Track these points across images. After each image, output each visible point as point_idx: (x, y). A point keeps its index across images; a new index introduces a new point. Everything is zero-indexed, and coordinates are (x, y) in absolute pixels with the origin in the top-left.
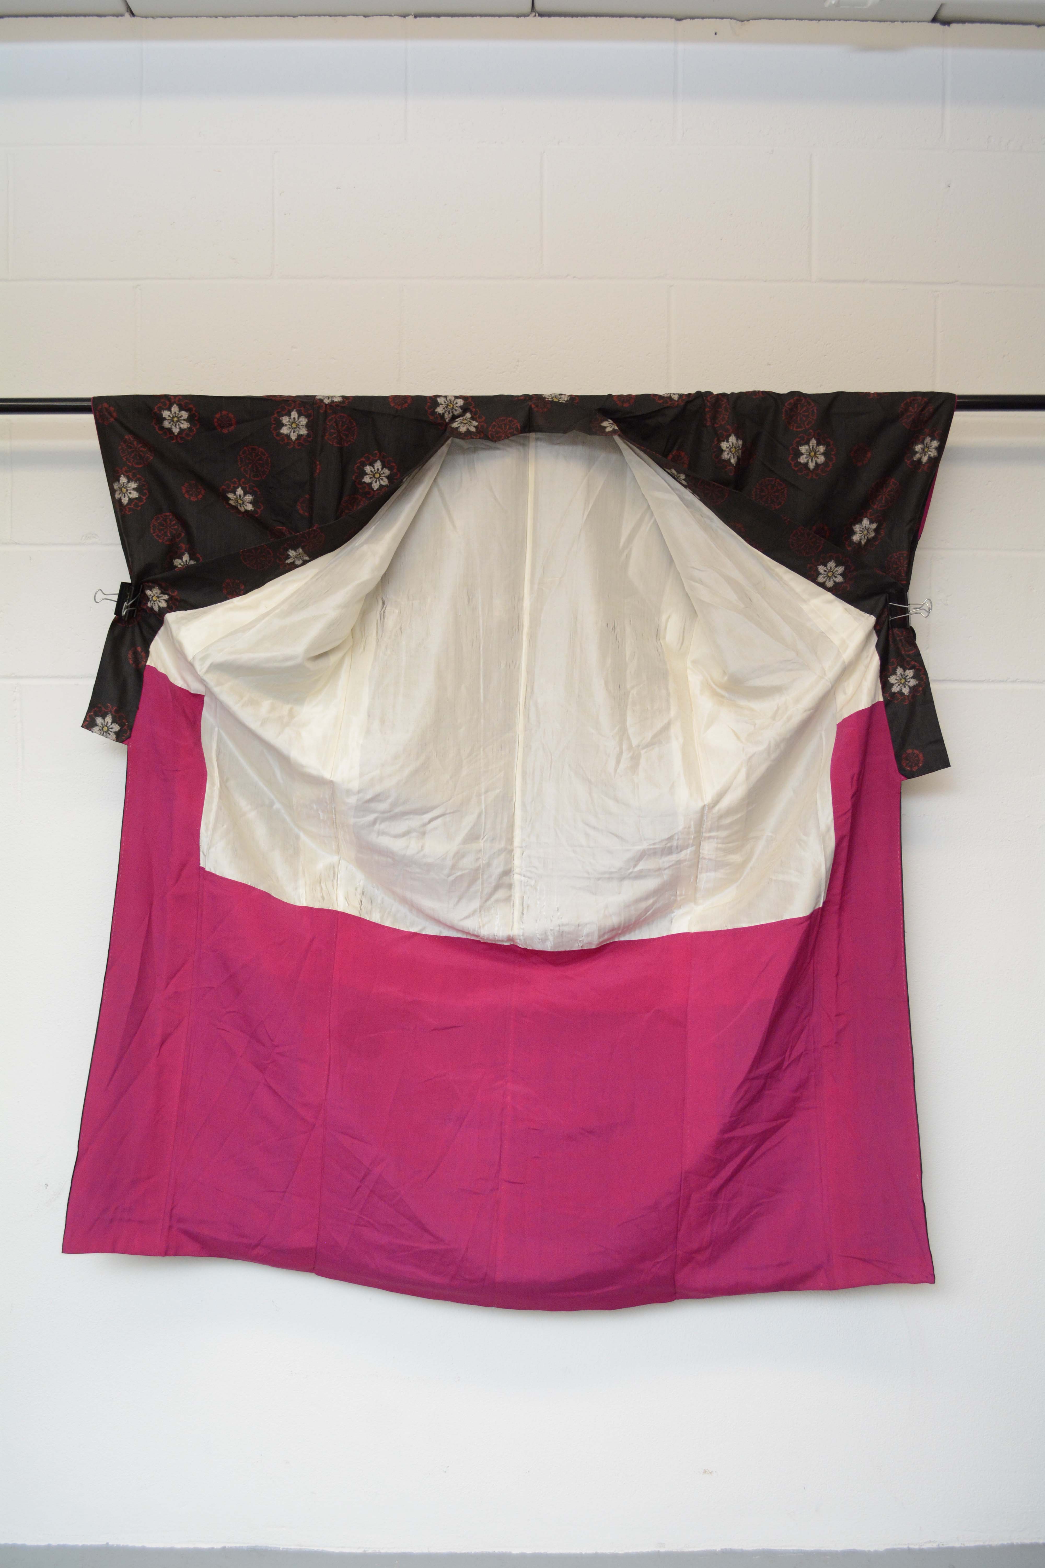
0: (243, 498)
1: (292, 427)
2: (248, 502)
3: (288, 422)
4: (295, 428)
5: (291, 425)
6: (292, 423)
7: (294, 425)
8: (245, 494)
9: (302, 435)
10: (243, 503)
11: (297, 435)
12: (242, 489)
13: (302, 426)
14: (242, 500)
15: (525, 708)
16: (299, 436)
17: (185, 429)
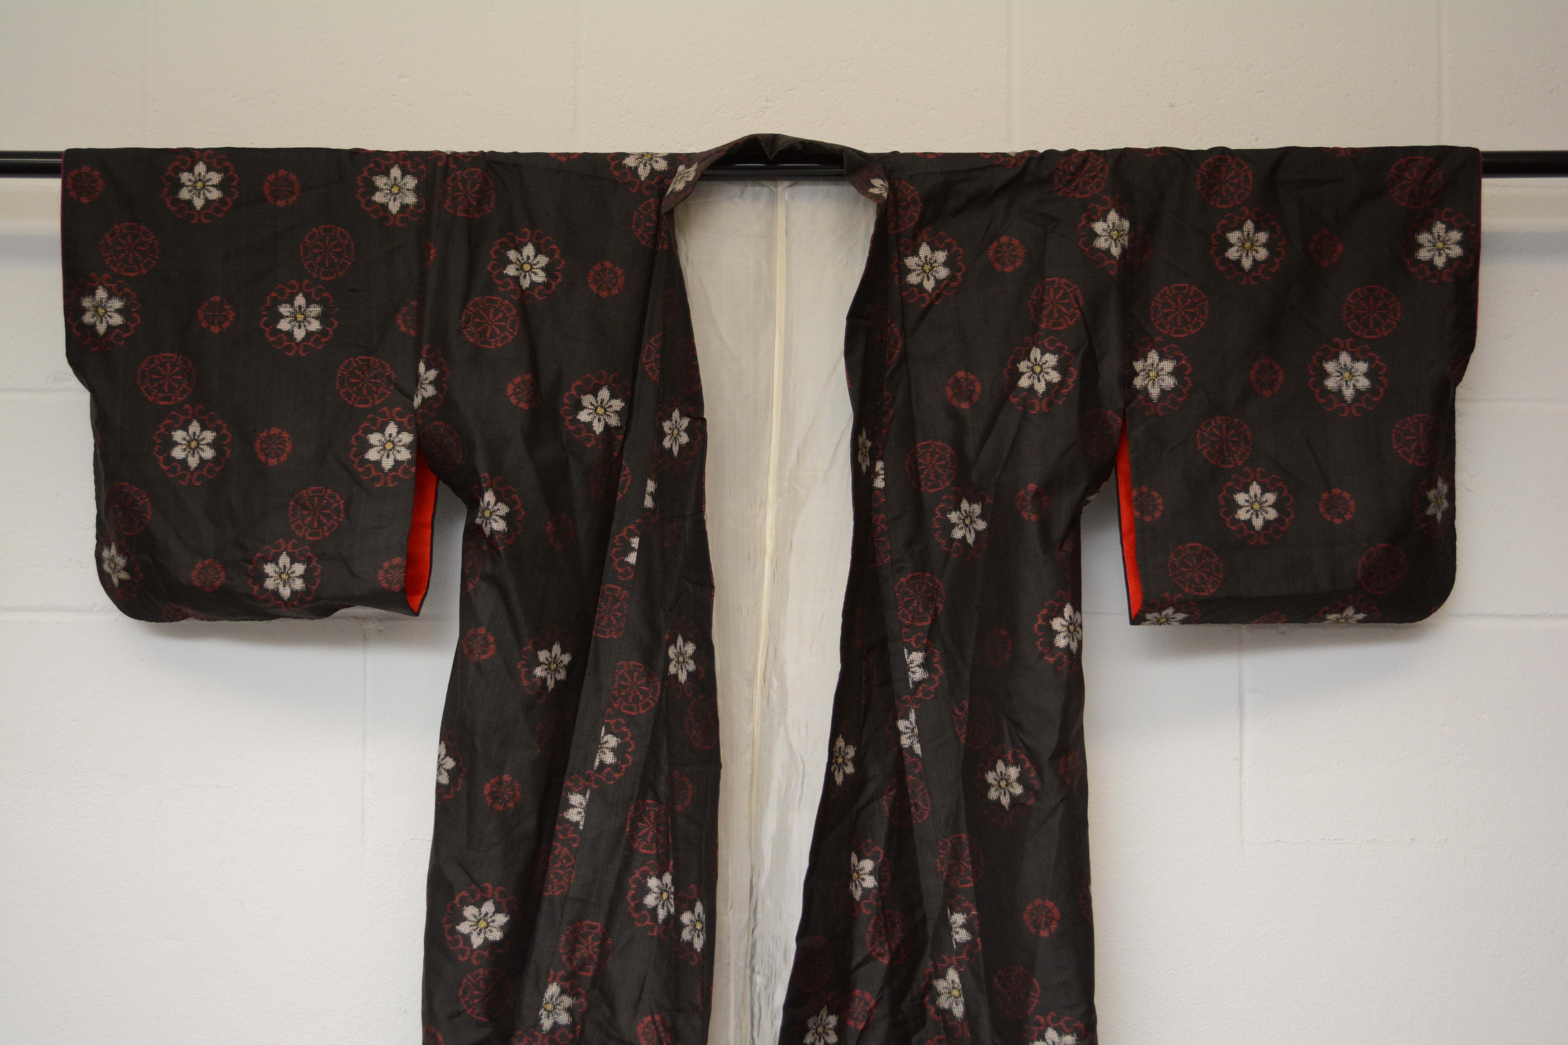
0: (305, 310)
1: (391, 192)
2: (313, 317)
3: (385, 185)
4: (396, 194)
5: (390, 190)
6: (392, 187)
7: (395, 190)
8: (308, 304)
9: (407, 205)
10: (305, 319)
11: (399, 205)
12: (304, 296)
13: (408, 190)
14: (304, 315)
16: (404, 207)
17: (214, 201)
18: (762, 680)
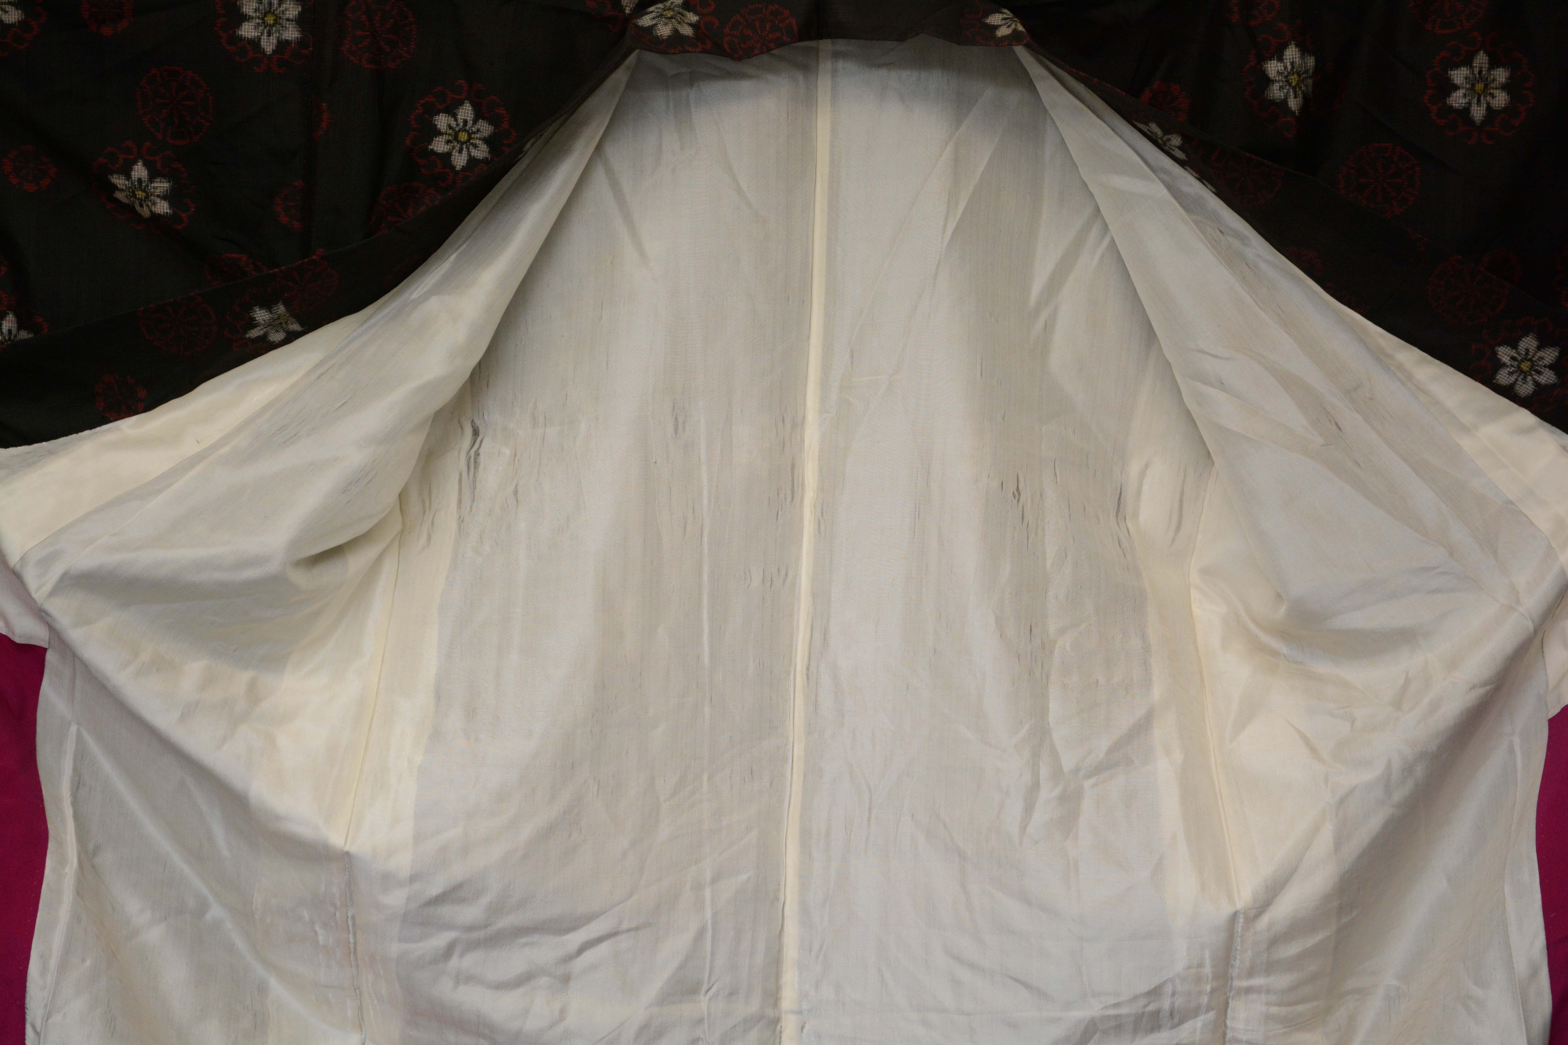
0: (147, 186)
1: (264, 22)
2: (158, 196)
3: (255, 11)
4: (271, 26)
5: (263, 19)
6: (265, 15)
7: (270, 20)
8: (152, 178)
9: (287, 41)
10: (147, 197)
11: (275, 41)
12: (145, 165)
13: (288, 20)
14: (144, 191)
15: (808, 678)
16: (282, 44)
17: (12, 25)
18: (805, 676)
